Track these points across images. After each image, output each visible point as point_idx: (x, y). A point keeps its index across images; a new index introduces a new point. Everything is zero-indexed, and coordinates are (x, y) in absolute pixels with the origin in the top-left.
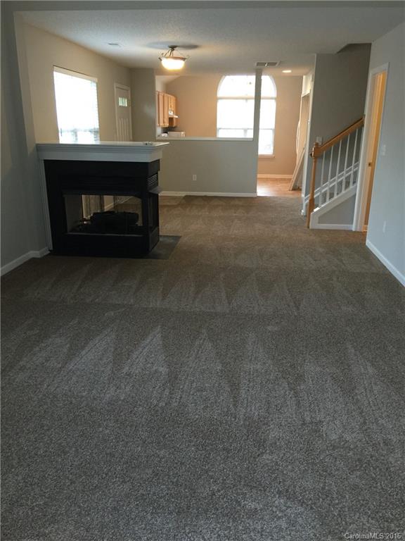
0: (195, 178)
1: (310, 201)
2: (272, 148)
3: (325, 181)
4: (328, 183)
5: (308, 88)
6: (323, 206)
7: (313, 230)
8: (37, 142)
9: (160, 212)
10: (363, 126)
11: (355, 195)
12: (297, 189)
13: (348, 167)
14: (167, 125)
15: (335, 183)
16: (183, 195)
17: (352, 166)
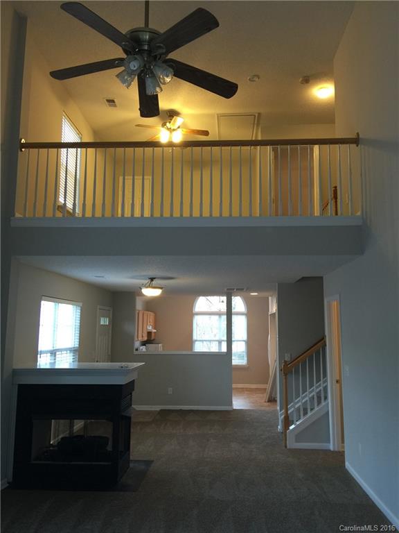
0: (170, 391)
1: (285, 417)
2: (246, 359)
3: (298, 395)
4: (300, 398)
5: (273, 308)
6: (298, 423)
7: (290, 450)
8: (15, 367)
9: (132, 430)
10: (326, 345)
11: (328, 411)
12: (272, 400)
13: (317, 382)
14: (145, 339)
15: (307, 398)
16: (158, 409)
17: (321, 382)
